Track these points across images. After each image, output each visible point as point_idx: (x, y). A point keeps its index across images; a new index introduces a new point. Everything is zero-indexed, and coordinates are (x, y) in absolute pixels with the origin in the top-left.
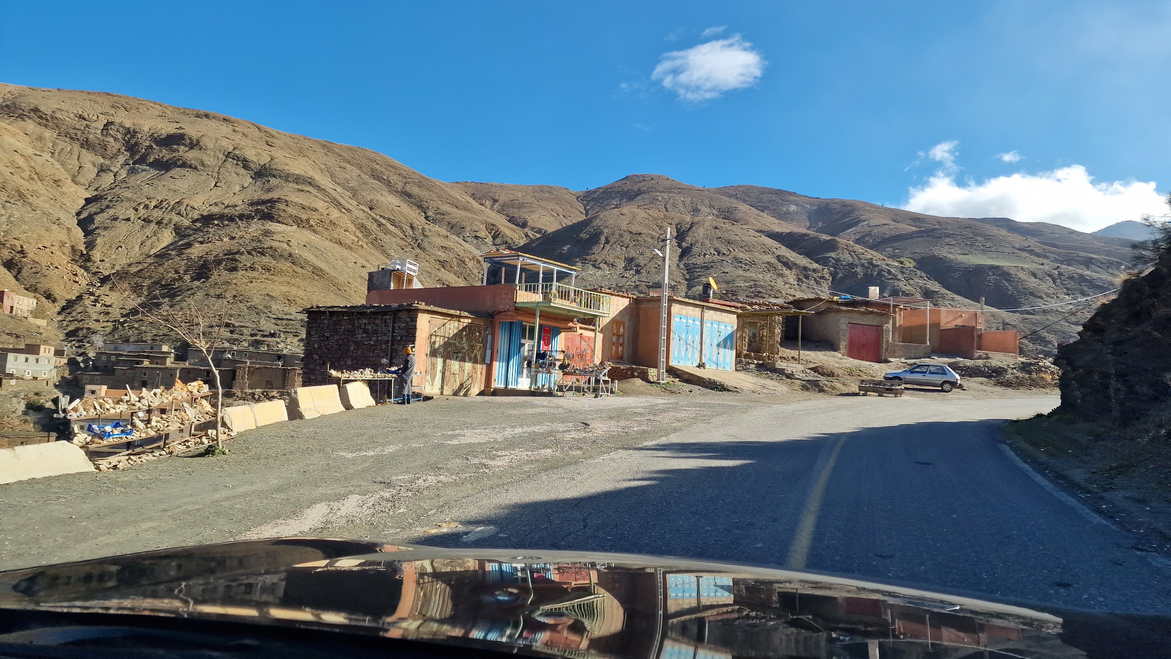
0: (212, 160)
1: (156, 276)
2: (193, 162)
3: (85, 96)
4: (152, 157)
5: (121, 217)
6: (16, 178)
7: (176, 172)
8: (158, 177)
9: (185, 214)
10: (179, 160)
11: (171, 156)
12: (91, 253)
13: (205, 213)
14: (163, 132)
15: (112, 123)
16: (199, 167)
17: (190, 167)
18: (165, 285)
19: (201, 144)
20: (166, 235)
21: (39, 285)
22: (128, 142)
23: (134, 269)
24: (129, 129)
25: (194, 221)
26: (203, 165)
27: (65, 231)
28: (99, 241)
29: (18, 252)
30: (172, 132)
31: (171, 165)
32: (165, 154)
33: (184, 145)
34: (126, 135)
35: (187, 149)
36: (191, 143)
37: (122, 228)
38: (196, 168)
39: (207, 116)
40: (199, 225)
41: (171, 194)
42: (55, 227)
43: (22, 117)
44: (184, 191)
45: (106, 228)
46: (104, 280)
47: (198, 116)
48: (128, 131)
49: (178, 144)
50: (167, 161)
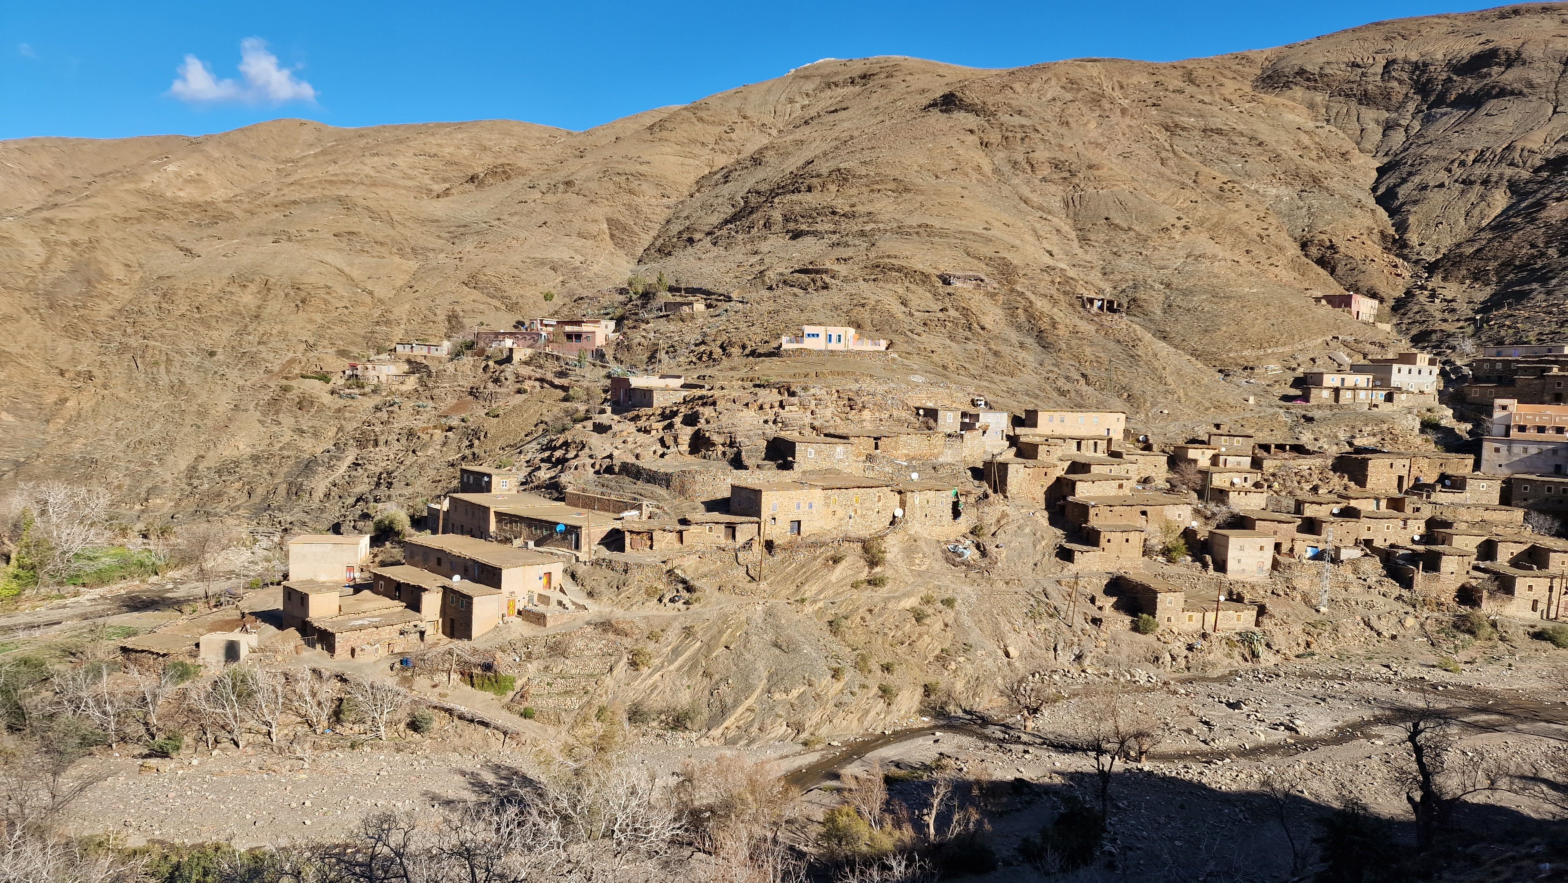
0: (1543, 74)
1: (1504, 256)
2: (1515, 85)
3: (1350, 35)
4: (1454, 93)
5: (1431, 184)
6: (1306, 160)
7: (1491, 105)
8: (1467, 119)
9: (1521, 164)
10: (1493, 87)
11: (1481, 85)
12: (1406, 236)
13: (1552, 156)
14: (1464, 53)
15: (1394, 61)
16: (1525, 90)
17: (1512, 93)
18: (1521, 266)
19: (1524, 56)
20: (1498, 197)
21: (1360, 284)
22: (1417, 82)
23: (1469, 250)
24: (1417, 62)
25: (1537, 170)
26: (1531, 85)
27: (1369, 214)
28: (1412, 219)
29: (1328, 248)
30: (1477, 51)
31: (1482, 96)
32: (1471, 84)
33: (1499, 64)
34: (1413, 73)
35: (1503, 69)
36: (1508, 59)
37: (1437, 198)
38: (1521, 93)
39: (1516, 12)
40: (1545, 174)
41: (1492, 138)
42: (1358, 211)
43: (1287, 85)
44: (1510, 130)
45: (1415, 202)
46: (1432, 268)
47: (1503, 16)
48: (1416, 66)
49: (1489, 66)
50: (1476, 93)
